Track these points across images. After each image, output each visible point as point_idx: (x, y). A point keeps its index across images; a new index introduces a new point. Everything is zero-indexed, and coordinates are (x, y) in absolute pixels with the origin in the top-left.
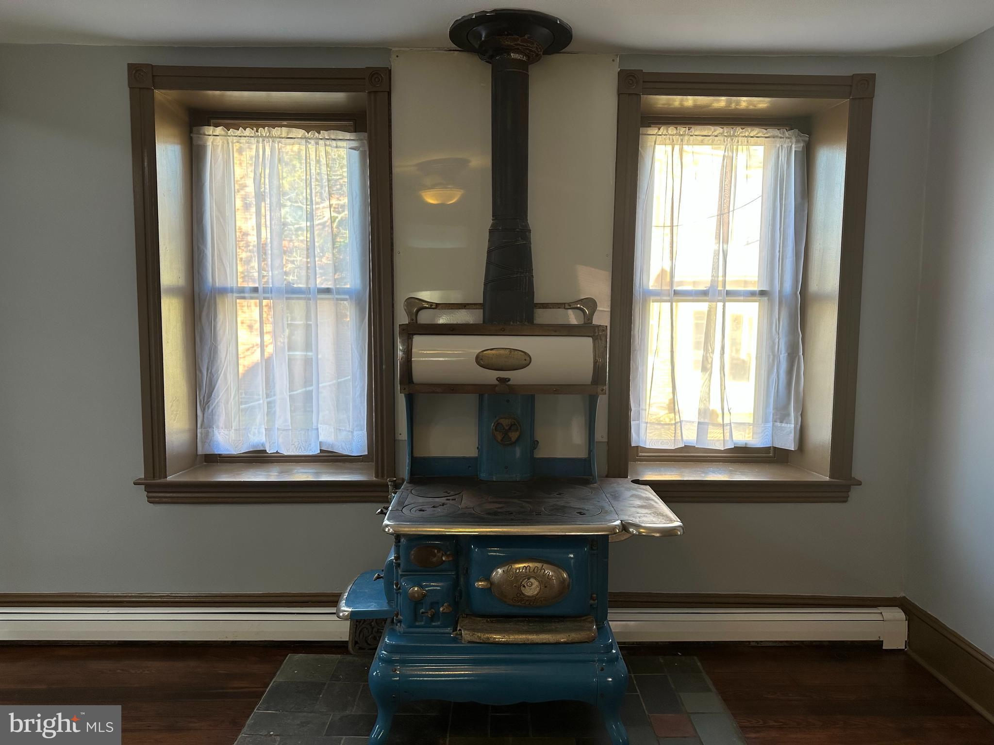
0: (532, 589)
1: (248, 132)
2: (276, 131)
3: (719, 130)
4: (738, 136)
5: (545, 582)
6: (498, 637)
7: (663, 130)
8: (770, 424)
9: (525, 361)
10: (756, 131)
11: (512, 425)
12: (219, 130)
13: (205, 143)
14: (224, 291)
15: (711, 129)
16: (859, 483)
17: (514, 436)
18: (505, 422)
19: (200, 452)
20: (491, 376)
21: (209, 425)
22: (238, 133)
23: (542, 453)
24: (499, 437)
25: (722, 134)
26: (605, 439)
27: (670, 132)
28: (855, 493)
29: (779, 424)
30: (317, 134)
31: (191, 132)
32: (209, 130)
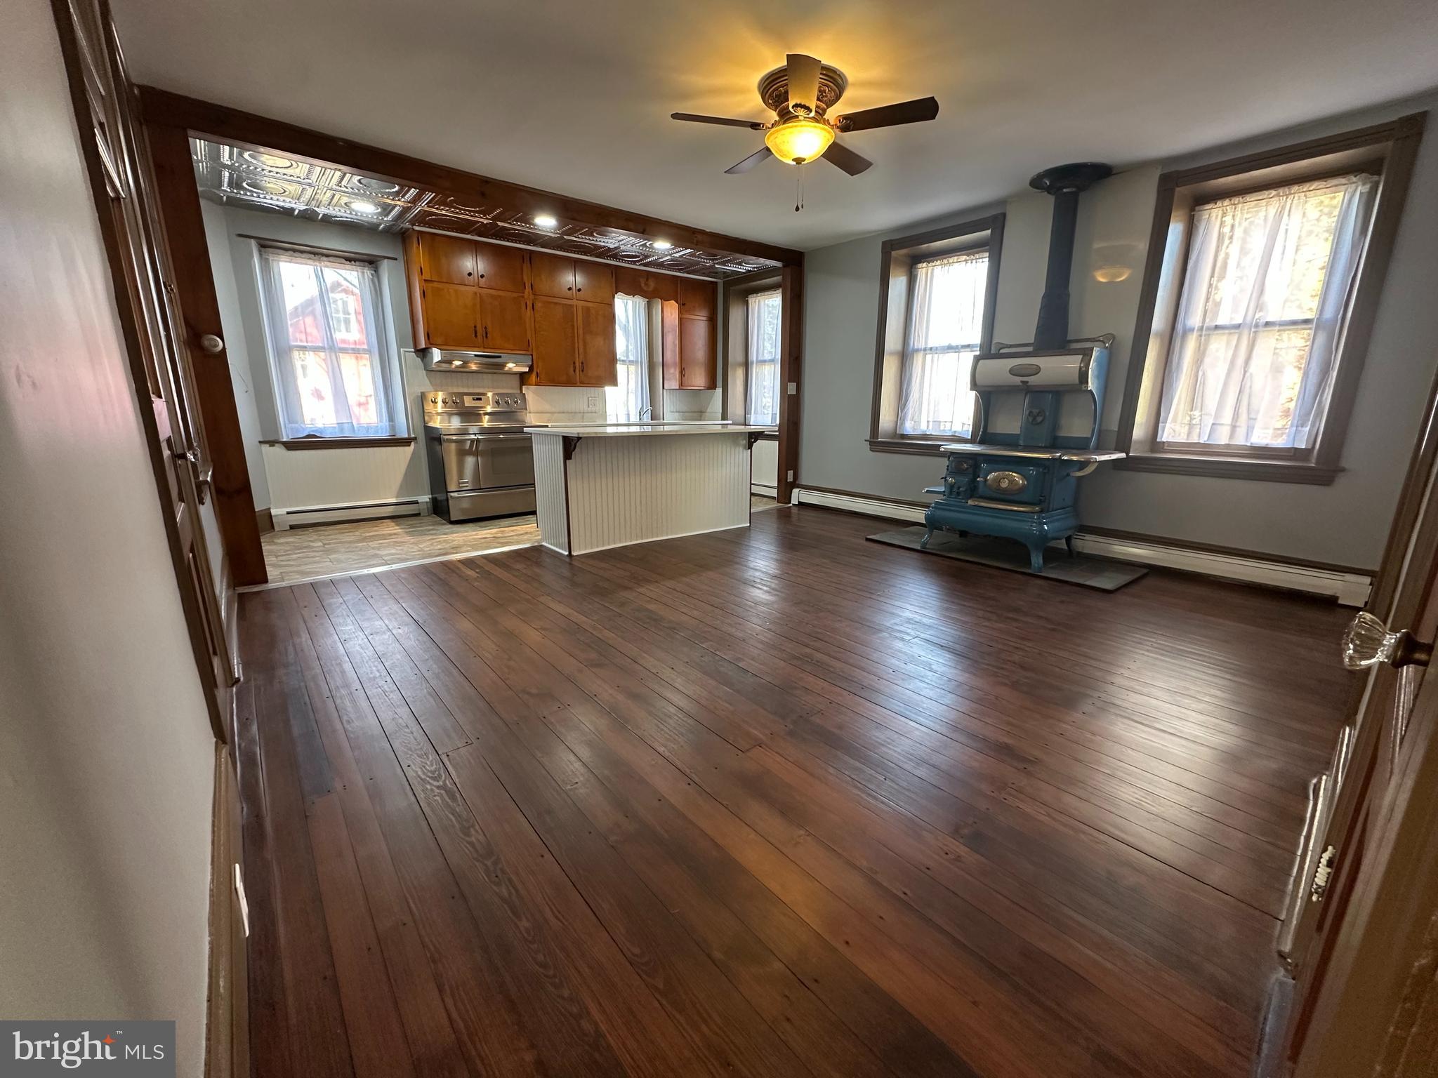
0: (1005, 484)
1: (938, 263)
2: (951, 260)
3: (1273, 192)
4: (1294, 193)
5: (1012, 481)
6: (983, 504)
7: (1219, 203)
8: (1295, 428)
9: (1038, 370)
10: (1315, 185)
11: (1039, 413)
12: (925, 265)
13: (918, 271)
14: (918, 350)
15: (1265, 194)
16: (1343, 470)
17: (1039, 419)
18: (1035, 411)
19: (898, 432)
20: (1017, 380)
21: (903, 420)
22: (934, 264)
23: (1064, 433)
24: (1031, 419)
25: (1278, 195)
26: (1116, 429)
27: (1225, 204)
28: (1342, 481)
29: (1300, 428)
30: (972, 257)
31: (911, 268)
32: (920, 266)
